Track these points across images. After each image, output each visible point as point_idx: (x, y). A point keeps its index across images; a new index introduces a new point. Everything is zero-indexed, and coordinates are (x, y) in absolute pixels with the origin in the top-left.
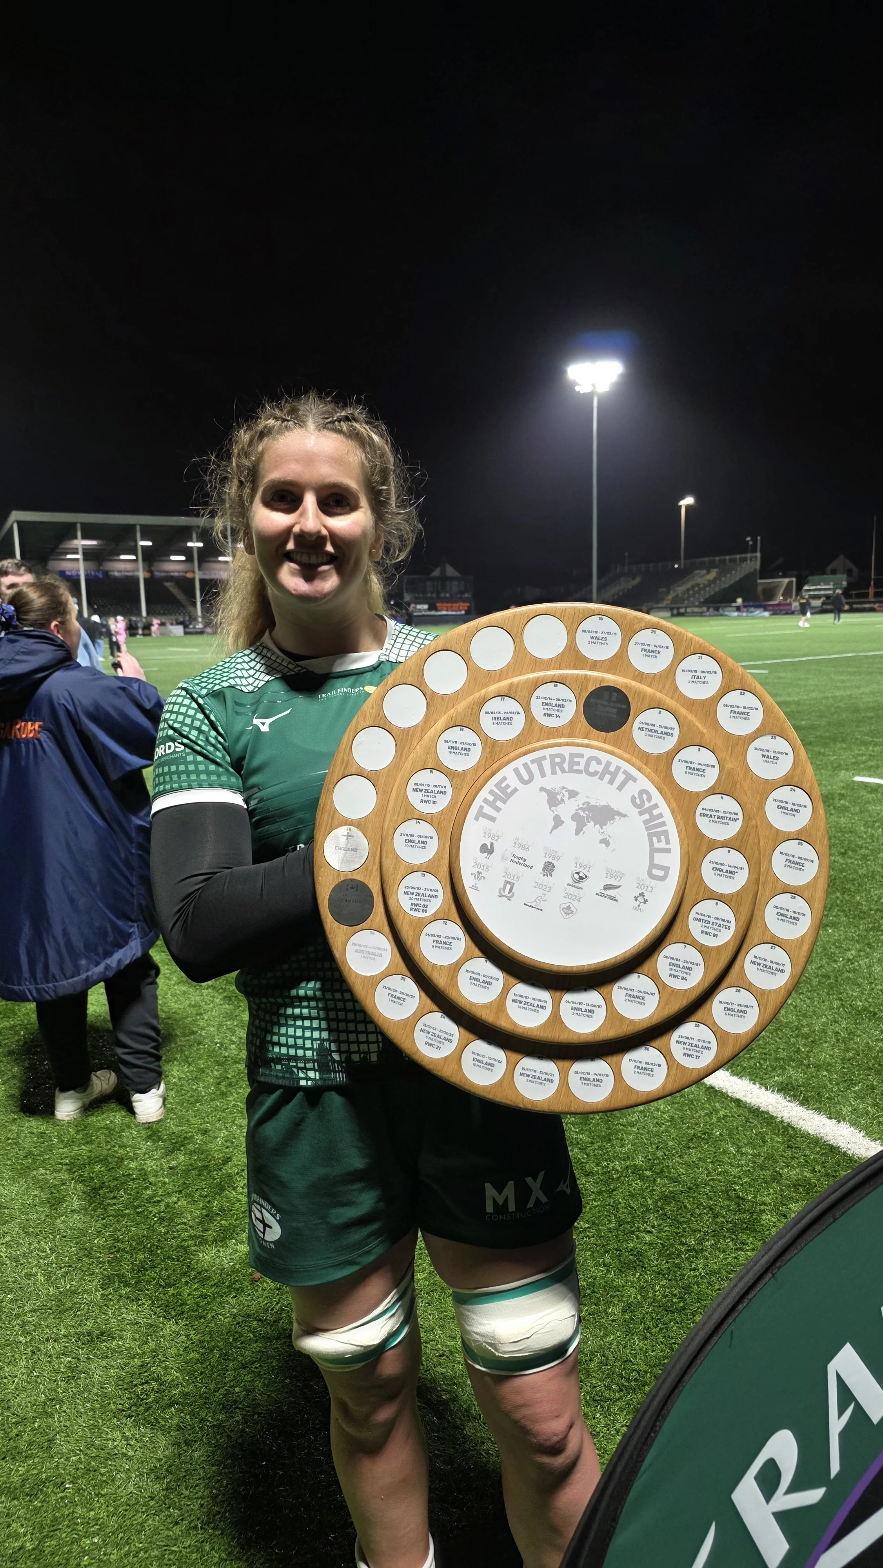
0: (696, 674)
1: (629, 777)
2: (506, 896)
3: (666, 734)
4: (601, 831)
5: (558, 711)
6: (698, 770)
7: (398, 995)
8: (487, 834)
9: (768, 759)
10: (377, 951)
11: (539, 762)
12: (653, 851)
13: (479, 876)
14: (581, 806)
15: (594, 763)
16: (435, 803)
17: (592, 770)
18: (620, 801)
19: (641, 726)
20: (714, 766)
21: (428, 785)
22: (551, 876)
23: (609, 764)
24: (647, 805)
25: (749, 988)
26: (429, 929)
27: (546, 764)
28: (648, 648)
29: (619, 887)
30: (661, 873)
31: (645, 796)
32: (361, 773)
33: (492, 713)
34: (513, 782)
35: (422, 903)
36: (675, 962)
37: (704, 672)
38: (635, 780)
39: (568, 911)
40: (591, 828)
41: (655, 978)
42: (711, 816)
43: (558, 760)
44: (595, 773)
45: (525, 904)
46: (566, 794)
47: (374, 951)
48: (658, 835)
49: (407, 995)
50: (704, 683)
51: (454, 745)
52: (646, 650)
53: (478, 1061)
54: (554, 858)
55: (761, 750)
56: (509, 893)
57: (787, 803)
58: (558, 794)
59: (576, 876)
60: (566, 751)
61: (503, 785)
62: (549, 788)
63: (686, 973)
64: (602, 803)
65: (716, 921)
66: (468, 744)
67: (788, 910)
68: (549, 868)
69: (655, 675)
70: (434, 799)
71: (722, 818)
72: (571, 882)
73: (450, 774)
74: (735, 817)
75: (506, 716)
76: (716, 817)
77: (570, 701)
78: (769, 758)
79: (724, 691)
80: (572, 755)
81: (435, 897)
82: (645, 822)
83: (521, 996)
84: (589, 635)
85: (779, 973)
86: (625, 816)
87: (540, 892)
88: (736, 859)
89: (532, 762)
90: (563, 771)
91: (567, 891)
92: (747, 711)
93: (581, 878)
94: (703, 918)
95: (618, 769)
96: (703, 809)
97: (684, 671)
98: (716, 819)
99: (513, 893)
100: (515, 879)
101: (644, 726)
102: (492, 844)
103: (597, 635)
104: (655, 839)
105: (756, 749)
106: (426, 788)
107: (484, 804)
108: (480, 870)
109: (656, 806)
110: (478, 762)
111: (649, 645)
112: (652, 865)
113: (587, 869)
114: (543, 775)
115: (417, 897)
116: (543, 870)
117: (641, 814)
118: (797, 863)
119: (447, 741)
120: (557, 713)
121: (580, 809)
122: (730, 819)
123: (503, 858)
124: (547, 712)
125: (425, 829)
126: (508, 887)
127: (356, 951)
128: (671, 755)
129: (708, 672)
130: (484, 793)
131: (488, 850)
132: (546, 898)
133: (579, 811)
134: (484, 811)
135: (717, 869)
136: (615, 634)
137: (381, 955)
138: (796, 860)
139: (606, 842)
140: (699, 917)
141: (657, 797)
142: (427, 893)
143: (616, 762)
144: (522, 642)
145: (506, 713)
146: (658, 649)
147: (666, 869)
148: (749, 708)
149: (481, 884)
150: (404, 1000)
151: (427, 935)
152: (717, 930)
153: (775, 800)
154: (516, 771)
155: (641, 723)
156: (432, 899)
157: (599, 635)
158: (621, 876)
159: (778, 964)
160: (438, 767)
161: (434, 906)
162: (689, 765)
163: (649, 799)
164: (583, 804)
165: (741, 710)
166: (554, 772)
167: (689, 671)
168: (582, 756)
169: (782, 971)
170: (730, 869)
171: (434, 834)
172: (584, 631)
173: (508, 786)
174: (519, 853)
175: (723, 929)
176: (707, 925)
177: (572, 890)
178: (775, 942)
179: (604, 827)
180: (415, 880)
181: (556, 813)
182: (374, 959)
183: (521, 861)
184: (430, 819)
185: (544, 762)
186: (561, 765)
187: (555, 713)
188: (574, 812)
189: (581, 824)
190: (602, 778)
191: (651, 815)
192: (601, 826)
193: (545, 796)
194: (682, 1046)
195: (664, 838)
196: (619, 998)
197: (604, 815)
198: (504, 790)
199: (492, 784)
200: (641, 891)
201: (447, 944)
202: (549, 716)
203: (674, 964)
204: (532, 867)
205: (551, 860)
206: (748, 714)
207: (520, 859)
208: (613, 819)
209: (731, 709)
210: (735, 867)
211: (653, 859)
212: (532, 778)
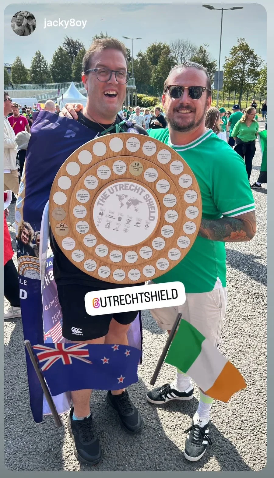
0: (163, 156)
2: (108, 227)
3: (154, 176)
6: (163, 187)
7: (78, 255)
8: (101, 209)
11: (115, 186)
12: (150, 212)
13: (99, 222)
15: (132, 187)
16: (85, 200)
17: (131, 189)
18: (140, 198)
20: (168, 185)
21: (82, 194)
22: (121, 221)
23: (137, 187)
24: (148, 199)
25: (178, 248)
29: (140, 223)
30: (152, 219)
31: (148, 196)
32: (61, 190)
33: (100, 171)
34: (108, 193)
35: (83, 230)
37: (165, 155)
38: (144, 191)
39: (126, 231)
40: (132, 206)
41: (151, 247)
42: (167, 200)
43: (121, 186)
44: (133, 190)
45: (113, 229)
46: (124, 197)
47: (70, 243)
48: (151, 207)
49: (81, 255)
50: (166, 158)
51: (89, 181)
52: (148, 148)
53: (102, 272)
57: (190, 195)
58: (122, 196)
59: (128, 221)
60: (123, 183)
61: (105, 194)
62: (119, 194)
63: (160, 246)
64: (135, 199)
65: (168, 231)
66: (93, 181)
67: (189, 226)
68: (120, 219)
69: (151, 156)
71: (170, 201)
72: (126, 222)
73: (89, 190)
74: (174, 200)
77: (125, 166)
78: (185, 181)
79: (171, 161)
80: (126, 184)
81: (87, 228)
82: (148, 204)
83: (114, 254)
84: (130, 144)
85: (186, 244)
86: (142, 202)
87: (118, 226)
88: (174, 212)
89: (114, 187)
90: (123, 189)
91: (125, 225)
93: (129, 221)
94: (165, 230)
95: (139, 188)
96: (165, 198)
97: (159, 155)
99: (110, 227)
100: (110, 222)
101: (147, 173)
102: (103, 212)
104: (150, 209)
105: (181, 179)
107: (99, 200)
108: (100, 220)
109: (151, 199)
110: (97, 187)
112: (150, 216)
113: (131, 218)
114: (117, 191)
115: (81, 228)
116: (118, 219)
119: (87, 180)
121: (129, 201)
123: (106, 216)
125: (82, 208)
126: (108, 225)
127: (65, 244)
128: (155, 182)
129: (167, 155)
130: (99, 197)
131: (101, 214)
134: (99, 202)
135: (169, 216)
136: (138, 143)
137: (72, 244)
138: (192, 212)
139: (136, 210)
141: (151, 196)
142: (84, 227)
143: (139, 186)
144: (109, 147)
145: (105, 171)
146: (151, 148)
147: (154, 217)
148: (180, 166)
149: (100, 224)
151: (85, 239)
152: (168, 233)
153: (186, 194)
154: (109, 189)
157: (133, 144)
158: (141, 220)
159: (186, 241)
160: (85, 188)
161: (87, 230)
162: (161, 185)
163: (149, 197)
164: (129, 199)
165: (177, 167)
166: (120, 190)
167: (161, 155)
168: (128, 184)
170: (172, 216)
171: (85, 209)
172: (128, 142)
173: (106, 195)
174: (111, 214)
175: (171, 233)
176: (166, 232)
177: (127, 225)
178: (186, 235)
180: (80, 223)
181: (121, 202)
182: (70, 245)
184: (84, 204)
185: (117, 187)
186: (122, 187)
187: (120, 170)
188: (127, 202)
189: (129, 205)
190: (135, 191)
191: (149, 202)
192: (135, 206)
193: (118, 197)
194: (159, 265)
195: (153, 208)
196: (141, 253)
197: (135, 202)
198: (105, 196)
199: (101, 194)
200: (146, 224)
201: (91, 241)
202: (118, 171)
203: (157, 243)
204: (115, 219)
205: (120, 216)
206: (179, 168)
207: (111, 216)
208: (138, 203)
209: (173, 166)
210: (174, 215)
211: (150, 214)
212: (113, 192)
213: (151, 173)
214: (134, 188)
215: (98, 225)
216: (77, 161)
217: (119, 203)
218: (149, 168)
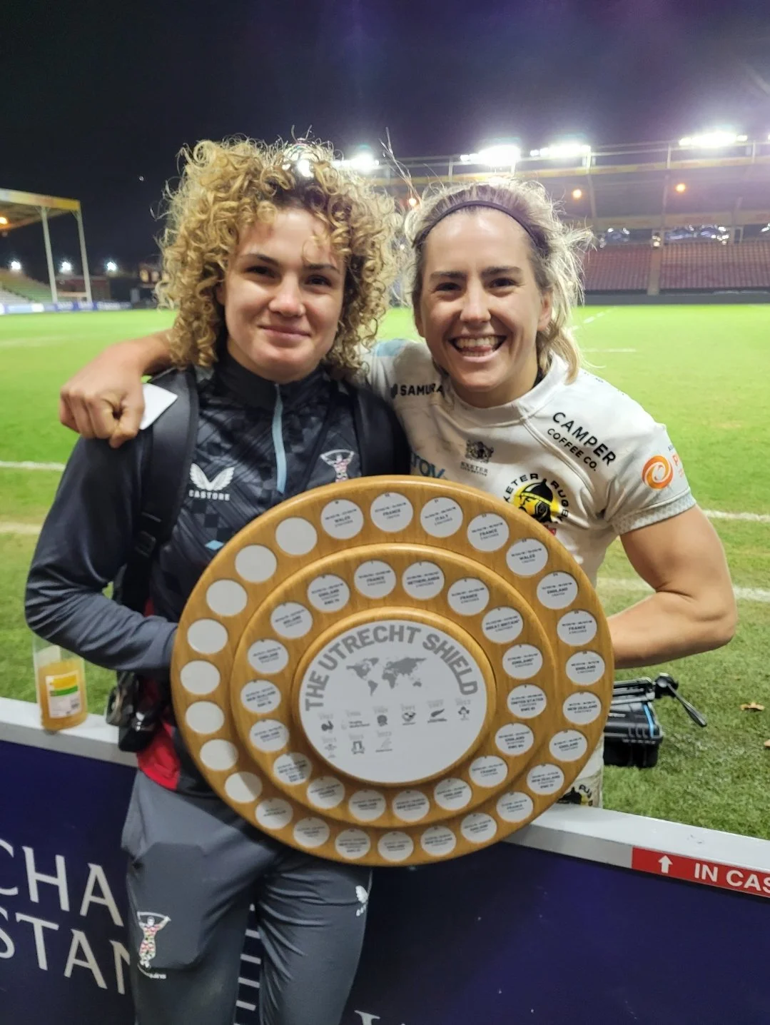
0: (438, 516)
2: (359, 752)
3: (433, 579)
4: (410, 677)
5: (335, 596)
6: (471, 596)
8: (321, 716)
9: (525, 560)
11: (335, 649)
12: (458, 675)
13: (330, 747)
14: (385, 667)
15: (380, 632)
16: (270, 703)
17: (383, 636)
18: (414, 650)
19: (409, 581)
20: (482, 589)
21: (258, 692)
23: (392, 627)
24: (438, 644)
25: (574, 728)
27: (342, 648)
28: (388, 511)
29: (442, 711)
30: (471, 688)
31: (433, 639)
32: (200, 699)
33: (280, 619)
34: (322, 672)
36: (509, 737)
37: (444, 512)
38: (419, 630)
40: (400, 678)
41: (498, 754)
42: (496, 627)
44: (385, 639)
45: (377, 751)
46: (370, 663)
48: (457, 662)
50: (448, 520)
51: (262, 655)
52: (387, 513)
53: (390, 847)
55: (516, 555)
56: (360, 748)
57: (554, 586)
58: (362, 666)
59: (407, 717)
60: (353, 632)
61: (316, 677)
62: (353, 664)
63: (521, 742)
64: (401, 657)
65: (530, 698)
66: (274, 650)
67: (584, 664)
68: (382, 720)
69: (404, 529)
70: (267, 701)
72: (404, 722)
73: (270, 678)
74: (516, 619)
75: (293, 617)
76: (499, 626)
77: (341, 585)
78: (525, 558)
79: (467, 521)
80: (360, 634)
81: (304, 766)
82: (443, 657)
83: (403, 803)
84: (333, 520)
85: (593, 709)
86: (423, 660)
87: (384, 739)
88: (527, 650)
89: (331, 651)
90: (358, 647)
92: (494, 528)
93: (411, 716)
94: (519, 700)
95: (402, 628)
96: (487, 624)
97: (426, 517)
99: (363, 748)
100: (360, 738)
101: (411, 580)
102: (329, 722)
103: (340, 517)
104: (455, 666)
105: (512, 556)
106: (257, 695)
107: (307, 698)
109: (445, 643)
110: (289, 661)
111: (387, 508)
112: (462, 685)
113: (412, 708)
114: (343, 656)
116: (379, 722)
117: (436, 652)
118: (579, 628)
119: (255, 655)
120: (336, 598)
121: (386, 669)
122: (512, 623)
123: (342, 728)
124: (326, 600)
125: (271, 724)
126: (358, 745)
127: (265, 816)
128: (443, 594)
129: (449, 510)
130: (304, 689)
131: (327, 727)
132: (390, 741)
134: (310, 702)
135: (515, 663)
136: (355, 510)
138: (577, 625)
139: (418, 684)
140: (515, 701)
141: (443, 636)
142: (297, 767)
143: (397, 624)
145: (293, 615)
146: (397, 508)
147: (474, 684)
148: (495, 525)
149: (335, 752)
150: (318, 832)
151: (311, 793)
152: (533, 704)
153: (543, 588)
154: (321, 663)
155: (407, 579)
156: (303, 768)
157: (342, 517)
158: (441, 702)
159: (588, 703)
160: (257, 677)
161: (307, 772)
162: (462, 595)
163: (438, 639)
164: (386, 665)
165: (488, 529)
166: (351, 651)
167: (431, 516)
168: (367, 630)
169: (595, 706)
170: (526, 659)
171: (281, 725)
172: (326, 519)
173: (319, 677)
174: (354, 719)
175: (537, 702)
176: (524, 704)
177: (407, 727)
178: (582, 690)
179: (412, 675)
180: (280, 762)
181: (368, 680)
182: (281, 816)
183: (358, 724)
184: (271, 715)
185: (339, 648)
186: (354, 644)
187: (333, 599)
188: (382, 673)
189: (391, 679)
190: (392, 639)
191: (443, 649)
192: (409, 675)
193: (353, 671)
194: (537, 783)
195: (461, 663)
196: (475, 777)
197: (407, 666)
198: (318, 680)
199: (306, 680)
200: (461, 706)
201: (329, 792)
202: (329, 603)
203: (509, 739)
204: (368, 725)
205: (381, 714)
206: (496, 530)
207: (356, 722)
208: (415, 665)
209: (478, 533)
210: (530, 656)
211: (459, 681)
212: (335, 663)
213: (422, 574)
214: (389, 633)
215: (332, 756)
216: (210, 616)
217: (363, 684)
218: (411, 563)
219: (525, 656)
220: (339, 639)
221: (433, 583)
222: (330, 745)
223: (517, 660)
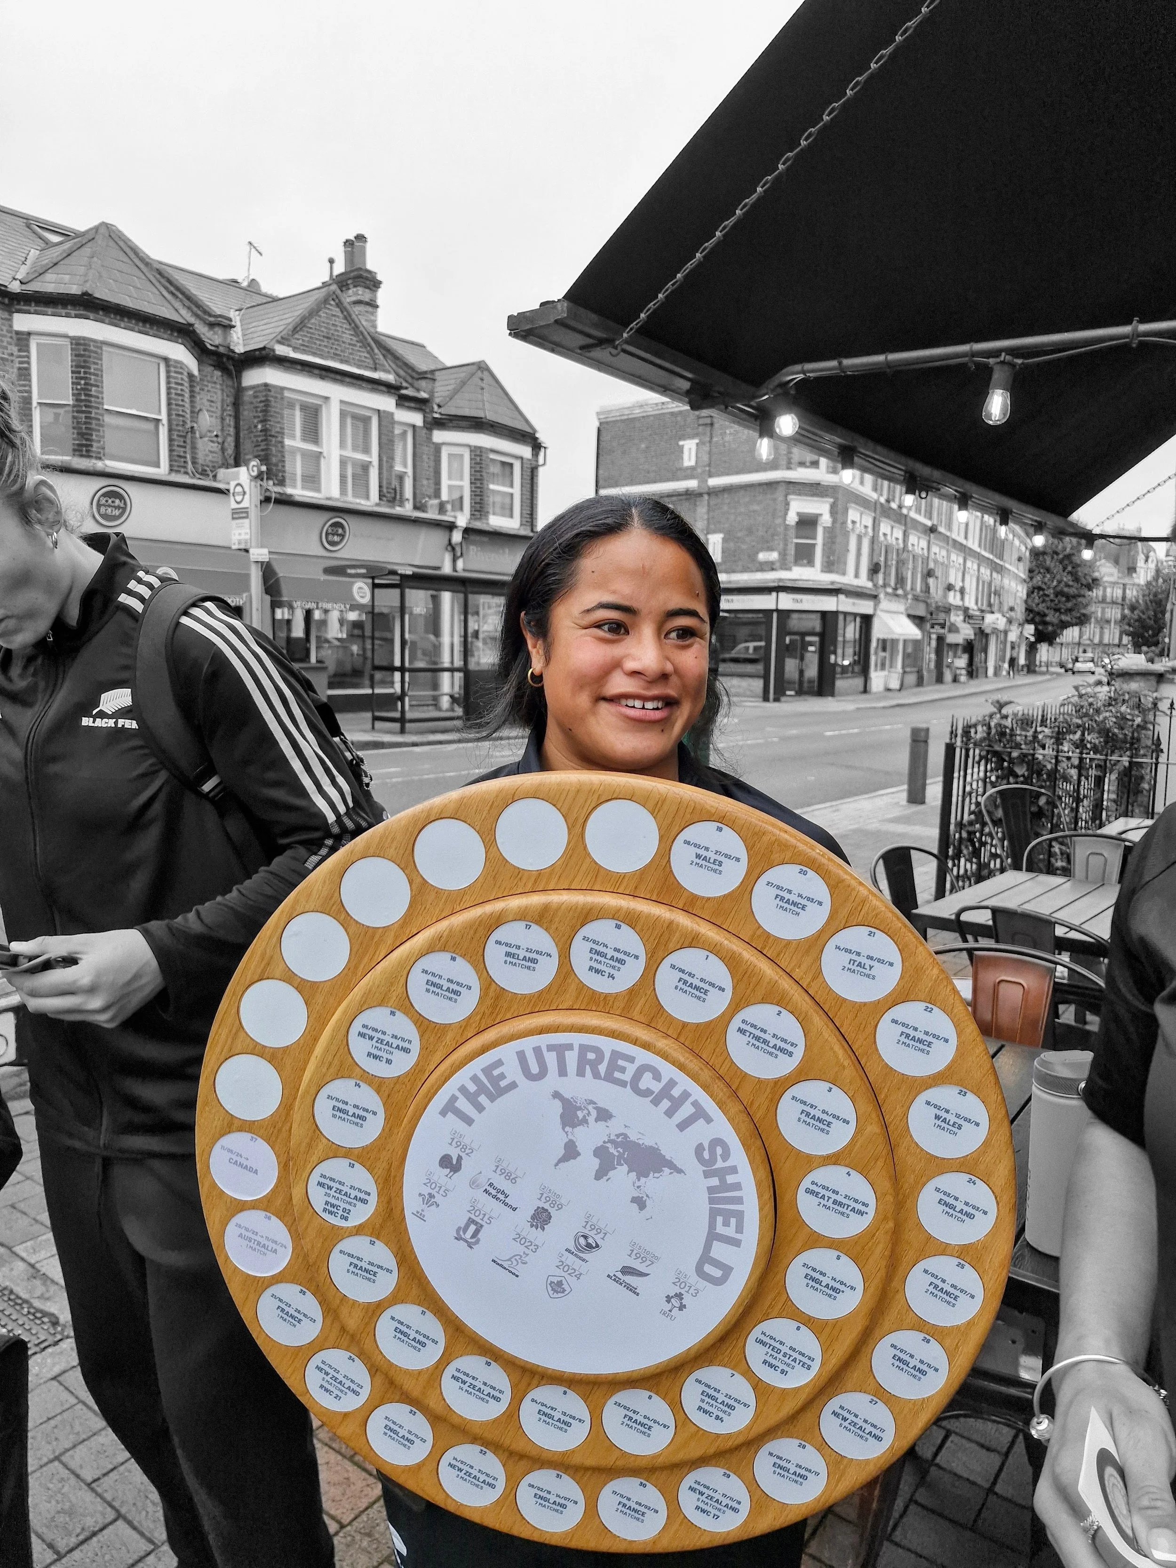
0: (858, 959)
1: (700, 1113)
2: (466, 1241)
3: (781, 1050)
4: (637, 1184)
5: (614, 967)
6: (820, 1120)
7: (292, 1311)
8: (456, 1140)
9: (943, 1124)
10: (271, 1245)
11: (559, 1050)
12: (713, 1236)
13: (429, 1200)
14: (613, 1137)
15: (648, 1076)
16: (389, 1062)
17: (642, 1086)
18: (677, 1146)
19: (744, 1026)
20: (848, 1123)
21: (384, 1033)
22: (543, 1229)
23: (672, 1083)
24: (720, 1164)
26: (348, 1244)
27: (572, 1058)
28: (787, 896)
30: (717, 1273)
31: (719, 1150)
32: (289, 977)
33: (507, 945)
34: (512, 1071)
35: (343, 1205)
36: (711, 1392)
37: (871, 958)
38: (709, 1120)
39: (557, 1287)
40: (621, 1175)
41: (676, 1406)
42: (823, 1197)
44: (647, 1093)
45: (494, 1261)
46: (594, 1113)
47: (267, 1243)
48: (727, 1214)
49: (305, 1315)
50: (868, 976)
51: (436, 980)
52: (782, 899)
53: (391, 1430)
54: (553, 1204)
55: (936, 1106)
56: (473, 1237)
57: (956, 1199)
58: (580, 1109)
59: (582, 1241)
60: (607, 1045)
61: (496, 1073)
62: (567, 1095)
63: (725, 1412)
64: (648, 1141)
65: (791, 1352)
66: (458, 984)
68: (541, 1218)
69: (789, 942)
70: (389, 1057)
72: (571, 1247)
73: (422, 1024)
74: (863, 1209)
75: (528, 955)
76: (831, 1201)
77: (637, 957)
78: (946, 1121)
79: (899, 997)
80: (616, 1055)
81: (364, 1201)
82: (711, 1190)
83: (468, 1375)
84: (693, 850)
86: (680, 1171)
88: (846, 1270)
89: (550, 1048)
90: (596, 1075)
91: (563, 1259)
92: (930, 1039)
93: (589, 1246)
94: (772, 1342)
95: (686, 1095)
96: (813, 1183)
97: (838, 948)
98: (830, 1204)
99: (478, 1241)
100: (486, 1219)
101: (748, 1028)
102: (460, 1158)
103: (709, 854)
104: (720, 1219)
105: (928, 1103)
106: (380, 1035)
107: (458, 1094)
108: (434, 1192)
109: (734, 1170)
110: (470, 1017)
111: (790, 892)
112: (706, 1258)
113: (601, 1235)
114: (563, 1072)
115: (337, 1195)
116: (534, 1217)
117: (707, 1174)
118: (947, 1293)
119: (426, 972)
120: (612, 972)
121: (610, 1141)
122: (853, 1209)
123: (473, 1184)
124: (595, 965)
125: (368, 1098)
126: (473, 1228)
127: (240, 1235)
128: (780, 1086)
129: (879, 960)
130: (462, 1077)
131: (450, 1164)
132: (526, 1259)
133: (609, 1145)
134: (457, 1104)
135: (813, 1279)
136: (738, 860)
137: (275, 1251)
138: (947, 1287)
139: (640, 1202)
140: (765, 1340)
141: (739, 1157)
142: (354, 1194)
143: (685, 1083)
144: (582, 837)
145: (530, 951)
146: (804, 902)
147: (727, 1270)
148: (934, 1036)
149: (431, 1213)
150: (299, 1321)
151: (341, 1252)
152: (788, 1365)
153: (937, 1190)
154: (521, 1056)
155: (744, 1021)
156: (359, 1204)
157: (711, 855)
158: (653, 1259)
159: (875, 1426)
160: (406, 1006)
161: (361, 1214)
162: (808, 1109)
163: (726, 1156)
164: (618, 1136)
165: (920, 1035)
166: (581, 1073)
167: (846, 950)
168: (631, 1059)
169: (879, 1441)
170: (832, 1283)
171: (380, 1110)
173: (502, 1076)
174: (501, 1183)
175: (798, 1367)
176: (775, 1355)
177: (570, 1259)
178: (881, 1394)
179: (643, 1180)
180: (336, 1168)
181: (570, 1137)
182: (265, 1254)
183: (499, 1195)
184: (378, 1084)
185: (568, 1054)
186: (594, 1065)
187: (608, 970)
188: (600, 1144)
189: (606, 1162)
190: (656, 1102)
191: (722, 1178)
192: (639, 1178)
193: (557, 1107)
194: (697, 1496)
195: (732, 1221)
196: (612, 1416)
197: (646, 1160)
198: (495, 1080)
199: (476, 1066)
200: (677, 1290)
201: (369, 1272)
202: (597, 971)
203: (709, 1394)
204: (515, 1209)
205: (546, 1206)
206: (930, 1044)
207: (499, 1191)
208: (660, 1171)
209: (901, 1029)
210: (842, 1283)
211: (708, 1247)
212: (543, 1072)
213: (771, 1031)
214: (656, 1087)
217: (558, 1140)
218: (763, 1001)
219: (834, 1279)
220: (577, 1039)
221: (776, 1057)
222: (431, 1196)
223: (816, 1275)
